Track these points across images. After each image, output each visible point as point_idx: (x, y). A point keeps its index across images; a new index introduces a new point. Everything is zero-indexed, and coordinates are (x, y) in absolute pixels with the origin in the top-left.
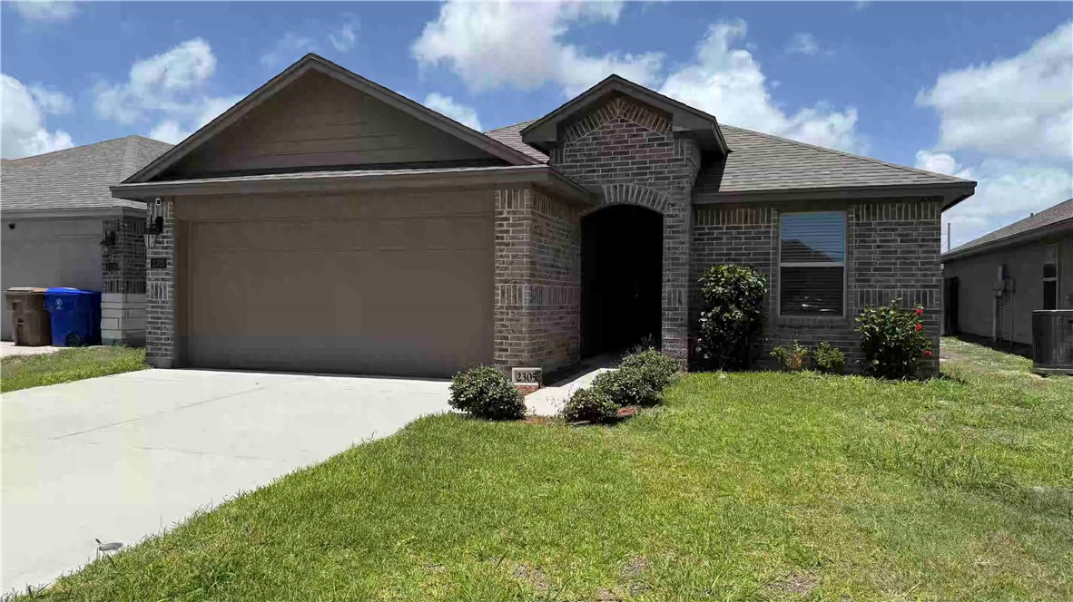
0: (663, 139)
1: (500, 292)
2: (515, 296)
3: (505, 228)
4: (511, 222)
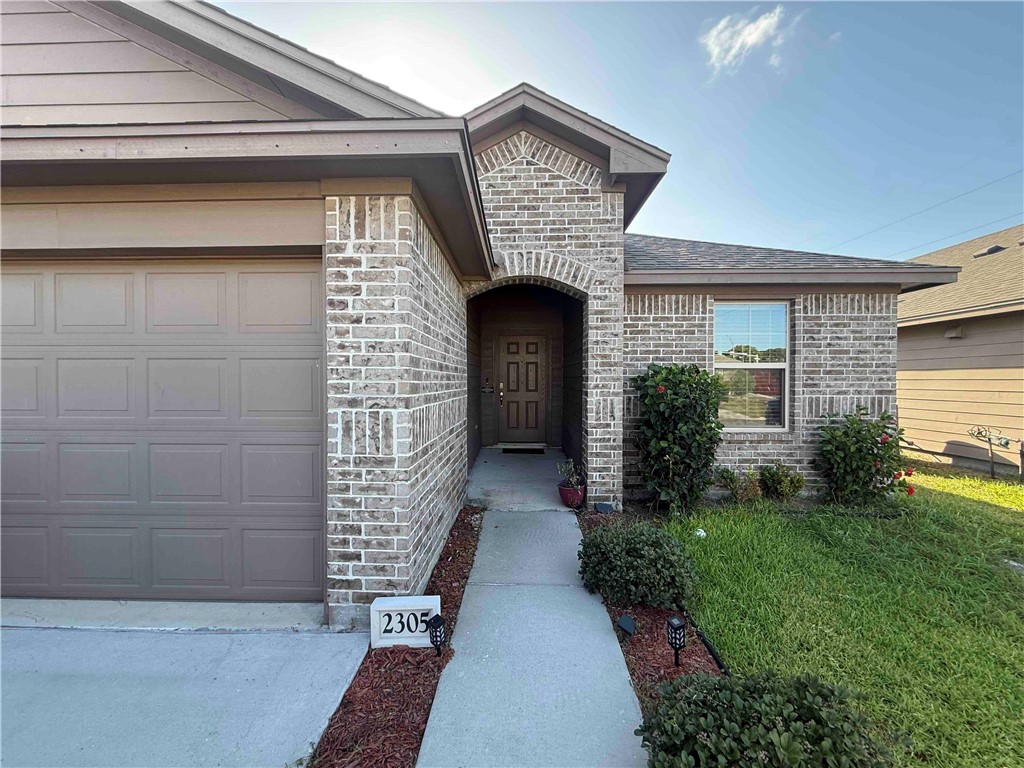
0: (586, 191)
1: (339, 426)
2: (374, 436)
3: (350, 282)
4: (364, 268)
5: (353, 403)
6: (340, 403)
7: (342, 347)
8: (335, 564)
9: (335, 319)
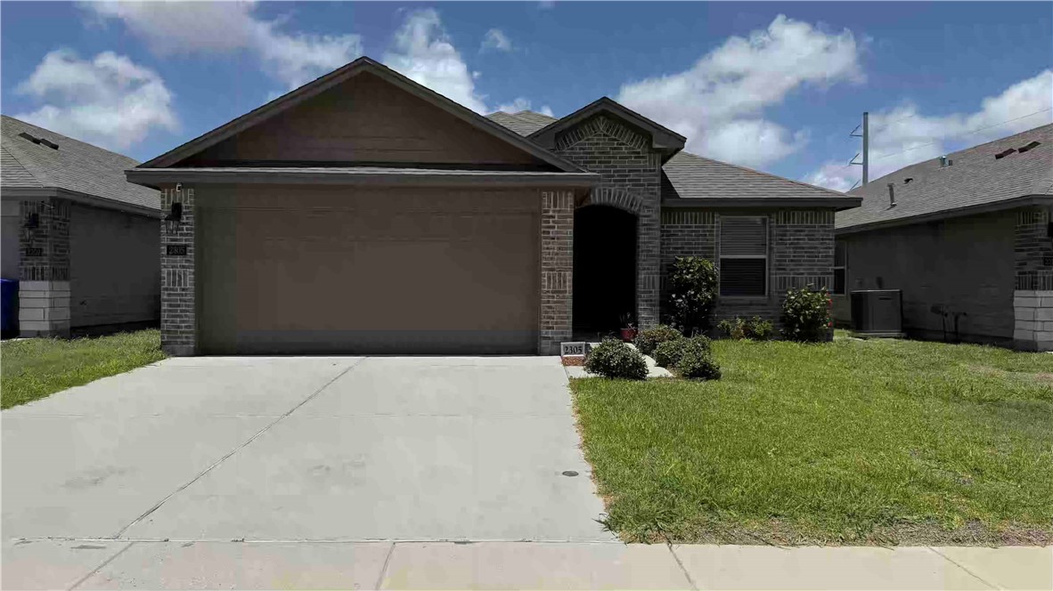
0: (639, 153)
1: (546, 278)
2: (560, 281)
4: (556, 219)
5: (552, 270)
6: (546, 269)
7: (548, 248)
8: (544, 331)
9: (545, 238)
